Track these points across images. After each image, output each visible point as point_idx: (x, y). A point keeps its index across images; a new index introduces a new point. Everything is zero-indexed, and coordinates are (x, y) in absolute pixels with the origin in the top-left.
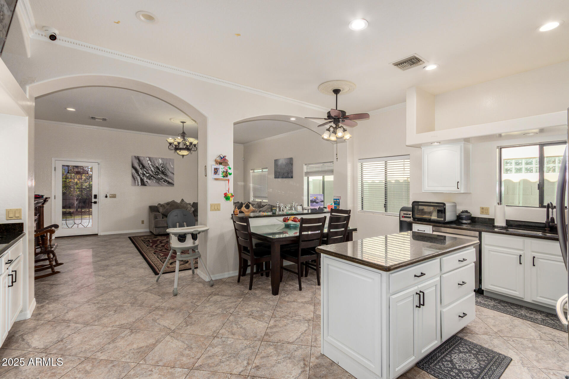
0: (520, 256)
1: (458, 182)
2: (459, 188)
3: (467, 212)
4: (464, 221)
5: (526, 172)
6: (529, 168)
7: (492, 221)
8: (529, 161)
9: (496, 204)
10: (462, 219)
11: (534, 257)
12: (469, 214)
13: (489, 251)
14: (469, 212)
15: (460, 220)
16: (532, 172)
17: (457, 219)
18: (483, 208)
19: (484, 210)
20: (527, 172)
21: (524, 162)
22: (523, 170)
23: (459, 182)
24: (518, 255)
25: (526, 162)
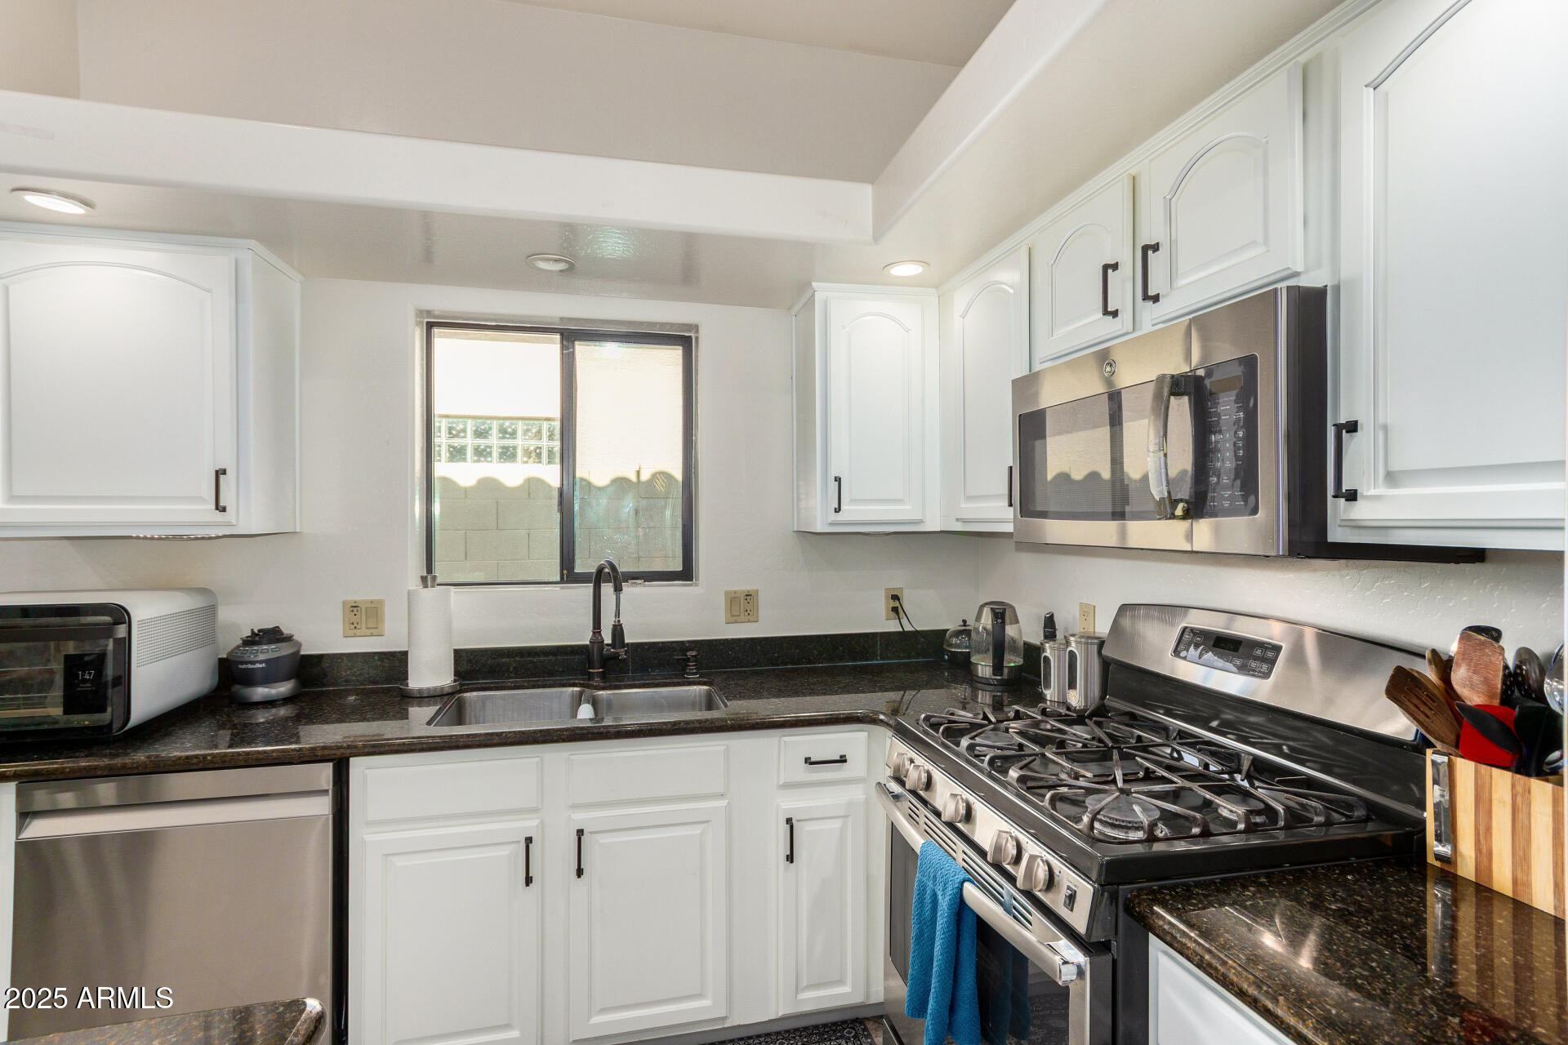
0: (529, 840)
1: (220, 473)
2: (224, 510)
3: (274, 635)
4: (261, 692)
5: (476, 458)
6: (482, 447)
7: (396, 664)
8: (482, 427)
9: (414, 583)
10: (250, 679)
11: (580, 833)
12: (284, 650)
13: (387, 855)
14: (286, 631)
15: (236, 688)
16: (491, 462)
17: (218, 685)
18: (354, 607)
19: (362, 614)
20: (478, 461)
21: (470, 426)
22: (469, 452)
23: (224, 472)
24: (518, 842)
25: (474, 428)
